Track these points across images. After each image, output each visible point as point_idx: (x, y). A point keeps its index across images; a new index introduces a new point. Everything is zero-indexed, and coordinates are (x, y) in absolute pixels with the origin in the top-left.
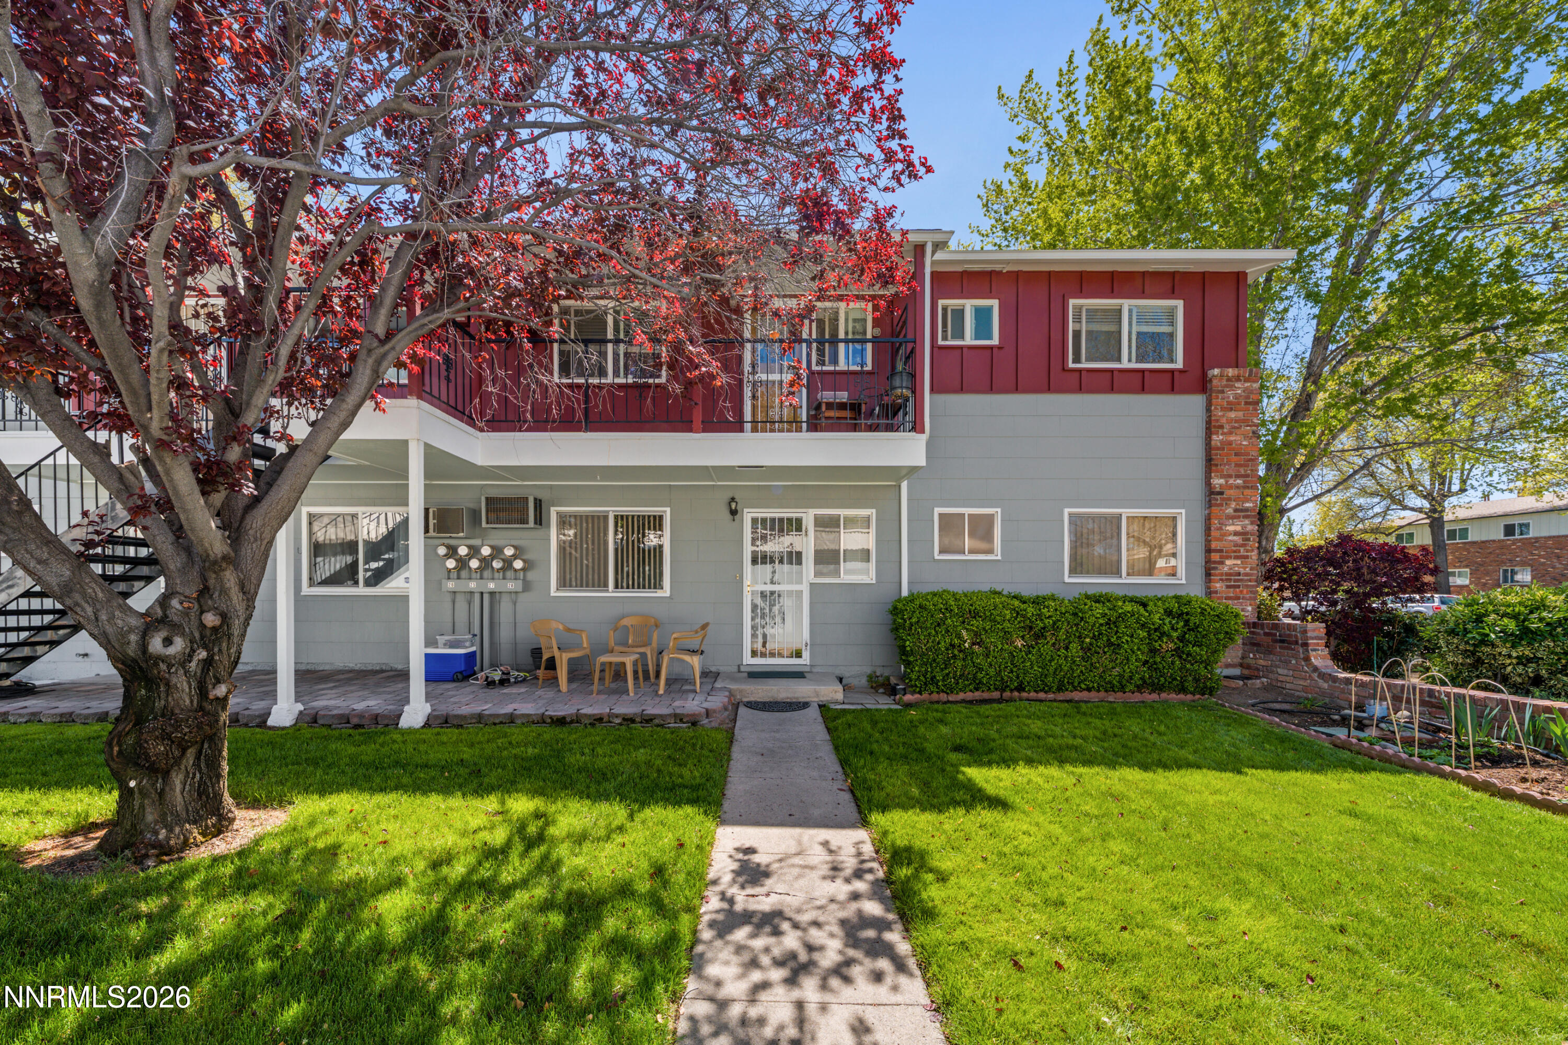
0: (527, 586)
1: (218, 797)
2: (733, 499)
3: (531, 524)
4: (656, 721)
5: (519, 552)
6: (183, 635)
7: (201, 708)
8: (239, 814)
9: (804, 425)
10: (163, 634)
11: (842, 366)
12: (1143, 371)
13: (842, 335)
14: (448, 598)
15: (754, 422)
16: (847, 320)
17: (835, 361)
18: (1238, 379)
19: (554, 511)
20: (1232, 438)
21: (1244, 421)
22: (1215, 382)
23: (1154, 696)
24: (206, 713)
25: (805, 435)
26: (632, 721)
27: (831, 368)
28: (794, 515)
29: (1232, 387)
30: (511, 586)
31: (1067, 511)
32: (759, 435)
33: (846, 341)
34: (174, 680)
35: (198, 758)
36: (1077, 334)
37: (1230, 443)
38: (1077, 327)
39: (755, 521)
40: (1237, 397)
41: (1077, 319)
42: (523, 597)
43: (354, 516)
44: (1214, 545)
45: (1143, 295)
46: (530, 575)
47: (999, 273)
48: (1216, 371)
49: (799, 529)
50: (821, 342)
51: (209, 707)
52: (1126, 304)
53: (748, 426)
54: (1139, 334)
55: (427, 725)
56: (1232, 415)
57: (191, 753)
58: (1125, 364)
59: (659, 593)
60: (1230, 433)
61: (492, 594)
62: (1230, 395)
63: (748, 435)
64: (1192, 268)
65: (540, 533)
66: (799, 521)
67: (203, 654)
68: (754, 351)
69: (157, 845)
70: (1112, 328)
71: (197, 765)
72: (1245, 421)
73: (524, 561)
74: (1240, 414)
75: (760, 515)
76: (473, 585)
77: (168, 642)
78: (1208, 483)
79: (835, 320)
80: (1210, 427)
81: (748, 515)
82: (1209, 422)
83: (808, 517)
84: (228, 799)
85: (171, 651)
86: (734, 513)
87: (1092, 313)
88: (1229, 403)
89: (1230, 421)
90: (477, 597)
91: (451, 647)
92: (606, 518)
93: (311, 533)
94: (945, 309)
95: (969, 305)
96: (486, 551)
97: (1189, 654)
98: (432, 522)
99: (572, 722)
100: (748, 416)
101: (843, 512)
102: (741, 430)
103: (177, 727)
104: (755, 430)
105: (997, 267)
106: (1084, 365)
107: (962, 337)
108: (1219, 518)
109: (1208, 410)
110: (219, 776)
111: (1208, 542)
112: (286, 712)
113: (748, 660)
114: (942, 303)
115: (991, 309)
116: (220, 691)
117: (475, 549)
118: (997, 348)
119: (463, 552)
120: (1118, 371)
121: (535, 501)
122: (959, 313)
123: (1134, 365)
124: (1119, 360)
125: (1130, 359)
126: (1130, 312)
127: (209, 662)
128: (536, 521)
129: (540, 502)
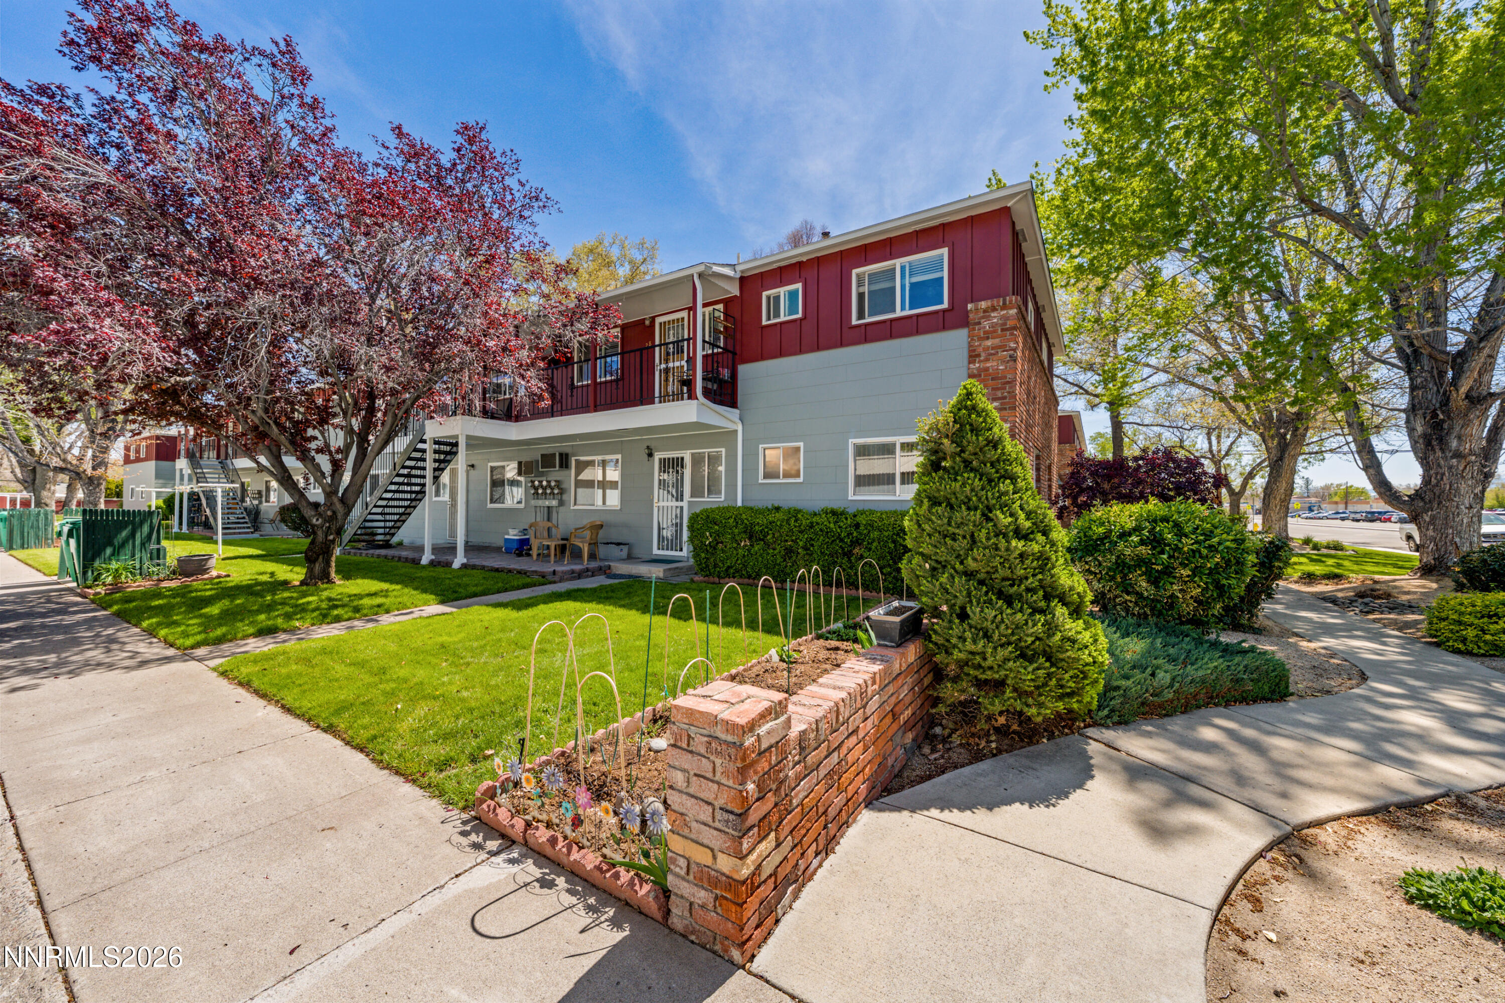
0: (561, 504)
1: (330, 574)
2: (649, 447)
3: (558, 468)
5: (558, 483)
6: (322, 518)
8: (337, 581)
12: (915, 316)
15: (660, 397)
18: (994, 309)
19: (573, 459)
20: (988, 365)
21: (1000, 347)
22: (971, 316)
28: (680, 456)
29: (988, 318)
30: (554, 503)
31: (851, 441)
36: (861, 296)
37: (987, 369)
38: (860, 290)
39: (660, 460)
40: (993, 326)
41: (860, 284)
42: (560, 509)
43: (504, 467)
45: (916, 250)
46: (563, 497)
47: (802, 263)
48: (971, 306)
49: (682, 464)
52: (898, 263)
53: (657, 400)
54: (913, 285)
56: (989, 343)
57: (322, 559)
58: (899, 313)
60: (987, 360)
61: (548, 508)
62: (986, 324)
63: (657, 405)
64: (952, 218)
65: (564, 473)
66: (683, 459)
67: (328, 525)
68: (660, 352)
69: (310, 586)
70: (889, 285)
71: (324, 562)
72: (1003, 347)
73: (560, 489)
74: (997, 341)
75: (662, 457)
76: (540, 502)
80: (972, 357)
81: (658, 456)
82: (970, 353)
83: (688, 456)
86: (650, 455)
87: (873, 277)
88: (985, 332)
89: (986, 349)
90: (542, 509)
91: (514, 535)
92: (595, 461)
93: (492, 476)
94: (769, 298)
95: (782, 291)
96: (545, 484)
98: (524, 468)
100: (657, 394)
101: (706, 451)
102: (653, 403)
103: (316, 549)
106: (866, 320)
107: (779, 316)
109: (970, 341)
110: (330, 567)
112: (425, 559)
113: (656, 551)
114: (765, 294)
115: (797, 290)
116: (331, 537)
117: (541, 482)
118: (801, 320)
119: (537, 483)
120: (892, 320)
121: (561, 455)
122: (777, 298)
123: (908, 312)
124: (894, 311)
125: (903, 309)
126: (903, 268)
127: (329, 528)
128: (561, 466)
129: (567, 455)
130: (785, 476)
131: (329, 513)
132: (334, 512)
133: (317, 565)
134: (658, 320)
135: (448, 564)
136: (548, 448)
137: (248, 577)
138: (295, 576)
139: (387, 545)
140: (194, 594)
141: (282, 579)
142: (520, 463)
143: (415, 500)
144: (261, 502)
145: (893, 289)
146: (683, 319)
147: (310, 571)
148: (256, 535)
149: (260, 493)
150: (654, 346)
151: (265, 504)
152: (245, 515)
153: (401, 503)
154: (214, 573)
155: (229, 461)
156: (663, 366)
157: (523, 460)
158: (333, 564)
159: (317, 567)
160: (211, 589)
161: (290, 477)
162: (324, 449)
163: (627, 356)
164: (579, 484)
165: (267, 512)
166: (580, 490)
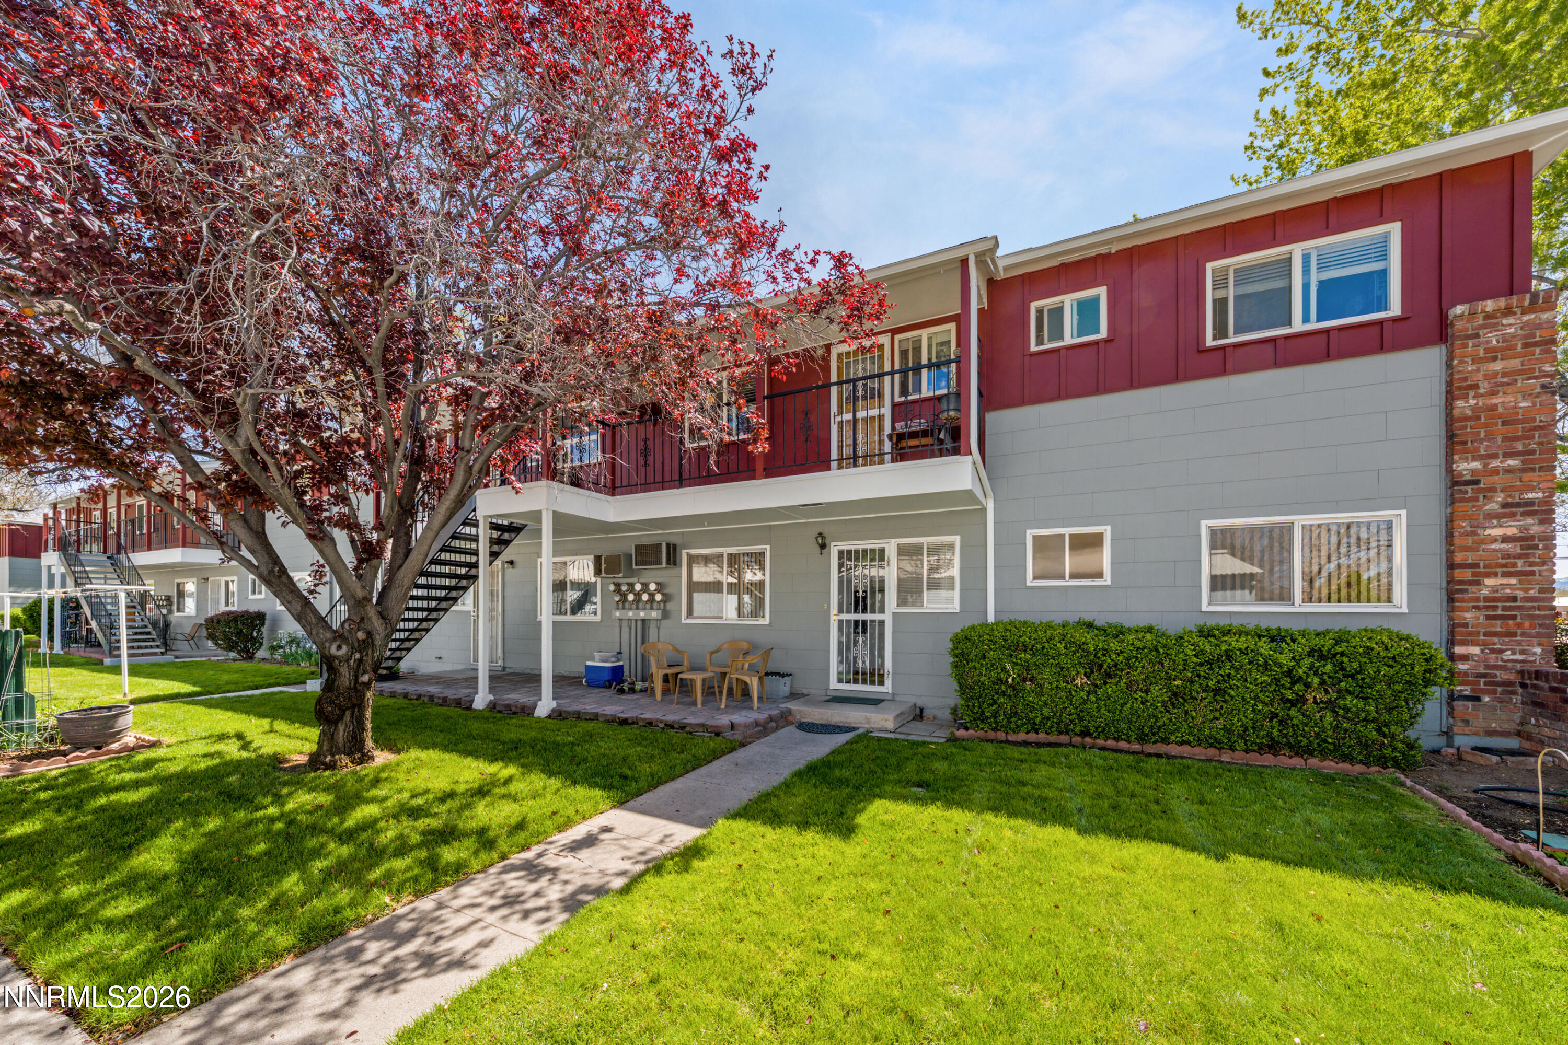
0: (666, 615)
1: (362, 742)
2: (820, 534)
3: (664, 565)
4: (688, 729)
5: (660, 587)
6: (347, 644)
7: (355, 688)
8: (376, 753)
9: (888, 457)
10: (338, 643)
11: (926, 393)
12: (1327, 331)
13: (924, 361)
14: (617, 624)
15: (840, 460)
16: (930, 346)
17: (918, 389)
18: (1502, 313)
19: (684, 552)
20: (1496, 400)
21: (1521, 372)
22: (1459, 325)
23: (1297, 762)
24: (356, 691)
25: (888, 466)
26: (672, 727)
27: (916, 397)
28: (877, 546)
29: (1493, 327)
30: (655, 614)
31: (1205, 524)
32: (844, 471)
33: (930, 366)
34: (342, 670)
35: (352, 717)
36: (1221, 305)
37: (1492, 408)
38: (1220, 294)
39: (841, 553)
40: (1506, 339)
41: (1220, 285)
42: (664, 622)
43: (565, 563)
44: (1459, 558)
45: (1328, 230)
46: (670, 606)
47: (1108, 255)
48: (1459, 309)
49: (882, 558)
50: (904, 372)
51: (359, 688)
52: (1297, 250)
53: (834, 464)
54: (1322, 284)
55: (549, 717)
56: (1497, 366)
57: (348, 713)
58: (1298, 326)
59: (761, 622)
60: (1492, 393)
61: (643, 621)
62: (1494, 338)
63: (834, 472)
64: (1413, 174)
65: (673, 571)
66: (882, 551)
67: (358, 656)
68: (840, 394)
69: (325, 764)
70: (1279, 284)
71: (351, 721)
72: (1527, 373)
73: (663, 594)
74: (1514, 364)
75: (845, 548)
76: (630, 614)
77: (339, 647)
78: (1449, 470)
79: (917, 350)
80: (1451, 393)
81: (835, 548)
82: (1449, 384)
83: (891, 547)
84: (369, 743)
85: (340, 653)
86: (823, 546)
87: (1243, 275)
88: (1489, 350)
89: (1491, 376)
90: (634, 623)
91: (603, 661)
92: (722, 556)
94: (1040, 312)
95: (1068, 301)
96: (638, 587)
97: (1347, 710)
98: (603, 566)
99: (633, 723)
100: (834, 455)
101: (925, 540)
102: (828, 469)
103: (337, 698)
104: (840, 467)
105: (1103, 250)
106: (1233, 339)
107: (1061, 338)
108: (1470, 518)
109: (1449, 366)
110: (364, 730)
111: (1450, 553)
112: (482, 699)
113: (834, 684)
114: (1034, 306)
115: (1096, 299)
116: (365, 678)
117: (631, 585)
118: (1106, 341)
119: (624, 588)
120: (1287, 337)
121: (668, 545)
122: (1057, 312)
123: (1313, 326)
124: (1289, 323)
125: (1306, 319)
126: (1306, 258)
127: (360, 661)
128: (668, 562)
129: (675, 546)
130: (1073, 576)
131: (361, 635)
132: (369, 634)
133: (341, 728)
134: (835, 351)
135: (527, 711)
136: (648, 537)
137: (200, 748)
138: (296, 744)
139: (393, 675)
140: (102, 801)
141: (267, 750)
142: (598, 560)
143: (436, 610)
144: (170, 612)
145: (1289, 289)
146: (881, 347)
147: (327, 739)
148: (169, 657)
149: (168, 599)
150: (828, 385)
151: (177, 614)
152: (150, 629)
153: (415, 615)
154: (129, 739)
155: (123, 556)
156: (848, 416)
157: (605, 552)
158: (369, 725)
159: (342, 733)
160: (137, 785)
161: (283, 571)
162: (349, 524)
163: (777, 401)
164: (693, 587)
165: (180, 625)
166: (695, 595)
